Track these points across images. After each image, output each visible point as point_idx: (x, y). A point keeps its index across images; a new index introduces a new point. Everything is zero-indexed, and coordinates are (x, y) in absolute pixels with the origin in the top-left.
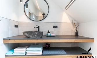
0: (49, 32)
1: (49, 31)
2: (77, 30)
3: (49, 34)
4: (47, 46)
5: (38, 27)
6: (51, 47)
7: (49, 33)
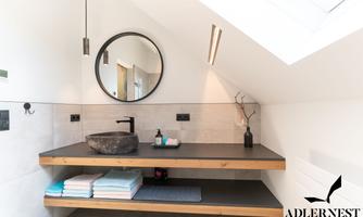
0: (159, 134)
1: (159, 132)
2: (248, 129)
3: (159, 141)
4: (159, 174)
5: (132, 121)
6: (169, 176)
7: (160, 139)
